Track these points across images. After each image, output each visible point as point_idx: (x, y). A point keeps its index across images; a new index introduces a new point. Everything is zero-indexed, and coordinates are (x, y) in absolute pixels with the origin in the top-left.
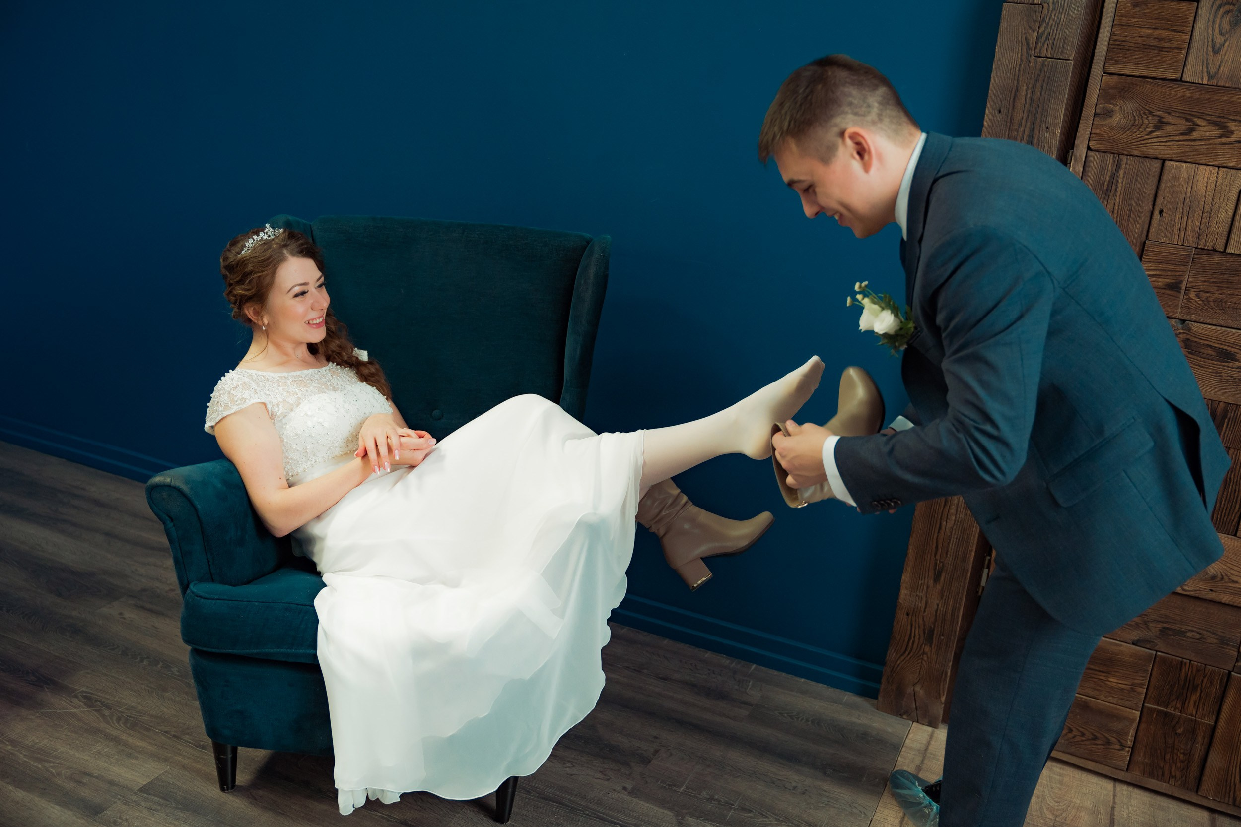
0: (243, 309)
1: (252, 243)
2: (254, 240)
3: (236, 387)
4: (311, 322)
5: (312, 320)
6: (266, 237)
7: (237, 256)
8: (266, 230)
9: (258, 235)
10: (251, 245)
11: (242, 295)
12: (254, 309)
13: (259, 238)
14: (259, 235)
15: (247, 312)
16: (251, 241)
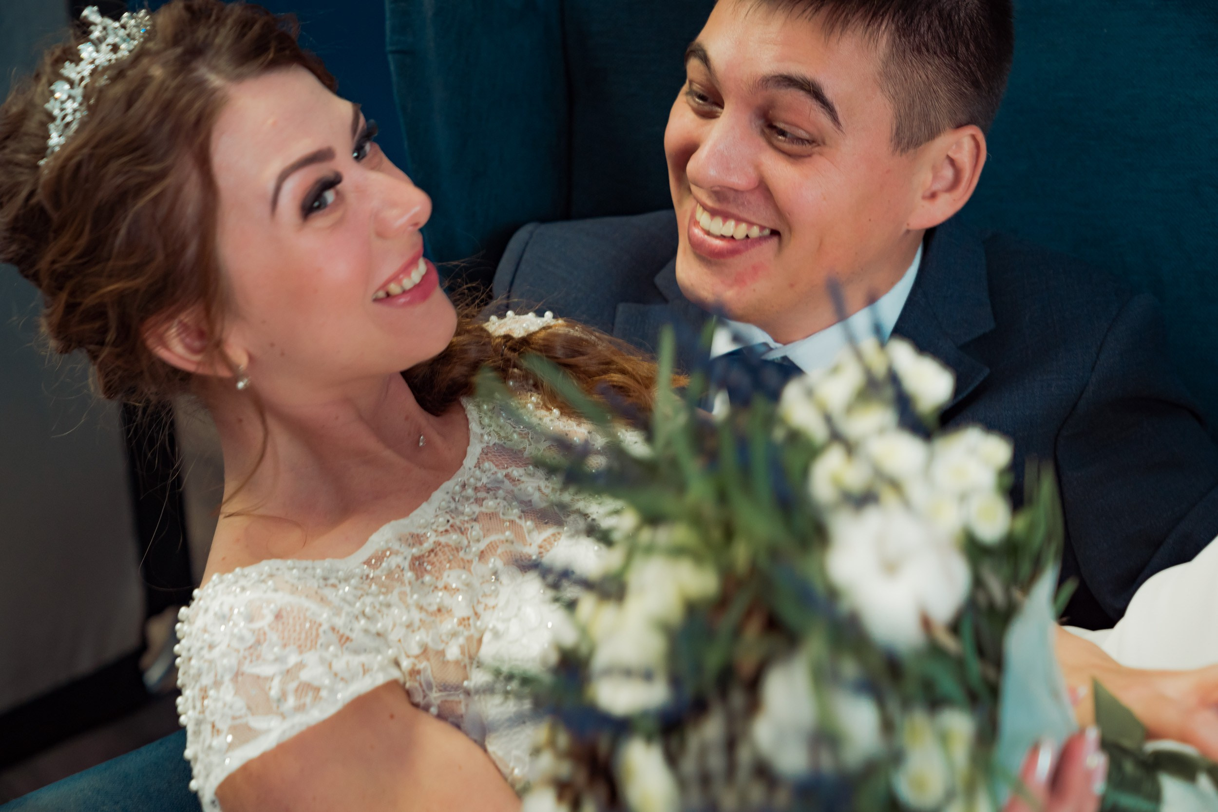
0: (143, 342)
1: (70, 97)
2: (72, 83)
3: (258, 642)
4: (394, 288)
5: (395, 278)
6: (104, 57)
7: (37, 167)
8: (96, 33)
9: (77, 59)
10: (70, 106)
11: (121, 298)
12: (184, 327)
13: (86, 69)
14: (81, 60)
15: (162, 353)
16: (61, 90)
